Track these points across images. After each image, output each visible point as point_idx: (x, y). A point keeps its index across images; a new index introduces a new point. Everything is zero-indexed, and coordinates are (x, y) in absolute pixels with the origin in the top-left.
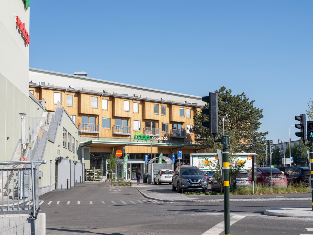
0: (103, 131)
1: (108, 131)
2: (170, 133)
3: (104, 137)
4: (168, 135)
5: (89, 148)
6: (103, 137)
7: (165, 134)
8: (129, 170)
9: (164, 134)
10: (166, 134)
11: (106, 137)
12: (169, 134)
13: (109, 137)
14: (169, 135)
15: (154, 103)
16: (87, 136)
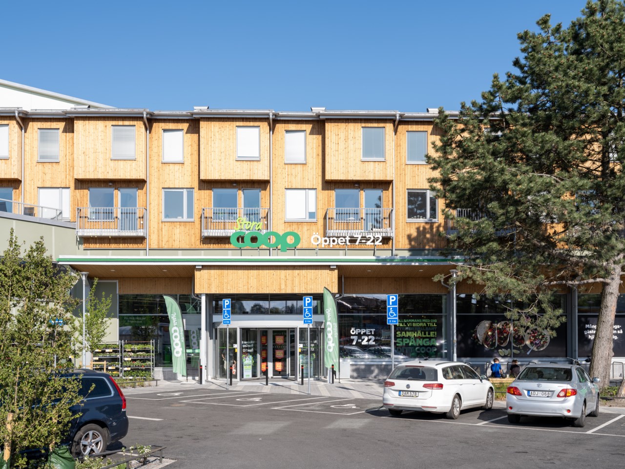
0: (166, 227)
1: (182, 227)
2: (446, 223)
3: (170, 247)
4: (435, 230)
5: (116, 283)
6: (166, 247)
7: (424, 228)
8: (234, 349)
9: (418, 229)
10: (427, 226)
11: (176, 246)
12: (439, 226)
13: (187, 247)
14: (441, 229)
15: (363, 125)
16: (106, 246)
